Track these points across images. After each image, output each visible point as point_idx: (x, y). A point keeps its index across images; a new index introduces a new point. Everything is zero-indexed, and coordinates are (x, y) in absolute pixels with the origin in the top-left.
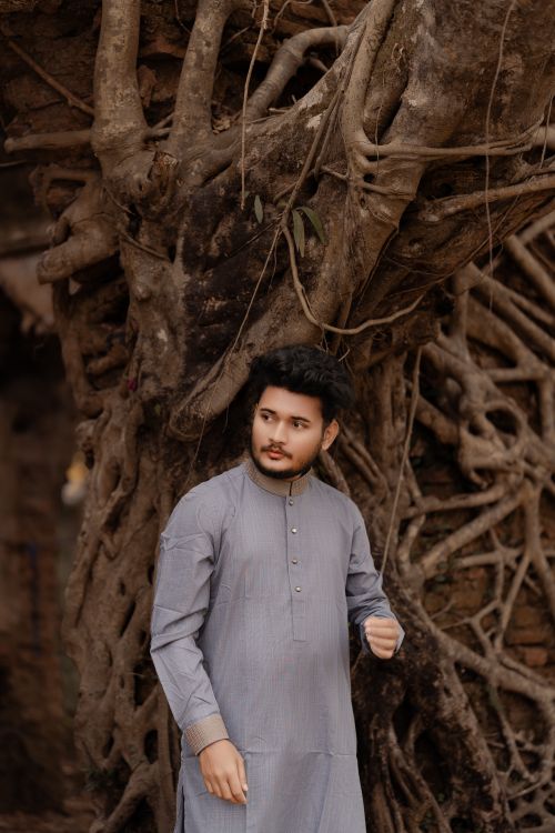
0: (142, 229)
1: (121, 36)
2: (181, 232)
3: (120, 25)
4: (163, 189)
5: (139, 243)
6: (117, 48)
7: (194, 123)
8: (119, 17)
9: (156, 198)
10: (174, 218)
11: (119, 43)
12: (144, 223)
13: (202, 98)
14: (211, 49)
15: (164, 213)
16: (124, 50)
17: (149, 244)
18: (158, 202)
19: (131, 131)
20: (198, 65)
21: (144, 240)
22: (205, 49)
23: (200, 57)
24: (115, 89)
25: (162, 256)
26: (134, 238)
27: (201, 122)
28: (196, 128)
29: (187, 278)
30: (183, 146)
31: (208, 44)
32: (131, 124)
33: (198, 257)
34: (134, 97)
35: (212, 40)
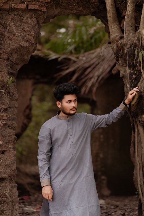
0: (119, 60)
1: (110, 14)
2: (127, 59)
3: (109, 11)
4: (120, 50)
5: (119, 63)
6: (110, 17)
7: (129, 32)
8: (109, 9)
9: (119, 52)
10: (125, 56)
11: (110, 15)
12: (119, 58)
13: (130, 25)
14: (131, 13)
15: (122, 55)
16: (111, 17)
17: (122, 63)
18: (120, 53)
19: (117, 36)
20: (128, 17)
21: (120, 62)
22: (129, 13)
23: (128, 15)
24: (112, 26)
25: (125, 66)
26: (118, 62)
27: (131, 31)
28: (130, 33)
29: (129, 71)
30: (128, 38)
31: (130, 12)
32: (117, 34)
33: (131, 65)
34: (117, 27)
35: (130, 11)
